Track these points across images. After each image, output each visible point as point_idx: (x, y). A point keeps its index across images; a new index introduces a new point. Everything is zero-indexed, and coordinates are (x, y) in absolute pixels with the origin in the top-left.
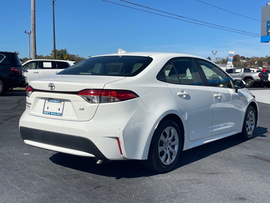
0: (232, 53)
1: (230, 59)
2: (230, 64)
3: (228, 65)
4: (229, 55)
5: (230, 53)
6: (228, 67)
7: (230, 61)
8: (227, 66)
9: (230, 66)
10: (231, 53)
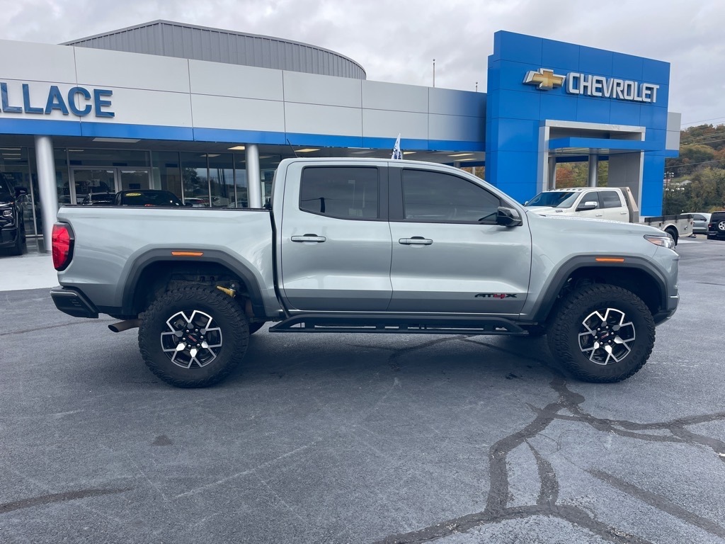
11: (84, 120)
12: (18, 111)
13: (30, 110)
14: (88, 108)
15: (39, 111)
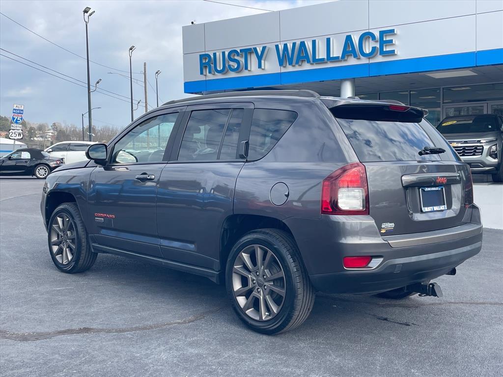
0: (20, 107)
1: (17, 120)
2: (17, 129)
3: (13, 131)
4: (14, 111)
5: (15, 108)
6: (13, 135)
7: (16, 122)
8: (10, 134)
9: (17, 133)
10: (17, 106)
11: (372, 61)
12: (321, 61)
13: (330, 59)
14: (374, 49)
15: (336, 59)
